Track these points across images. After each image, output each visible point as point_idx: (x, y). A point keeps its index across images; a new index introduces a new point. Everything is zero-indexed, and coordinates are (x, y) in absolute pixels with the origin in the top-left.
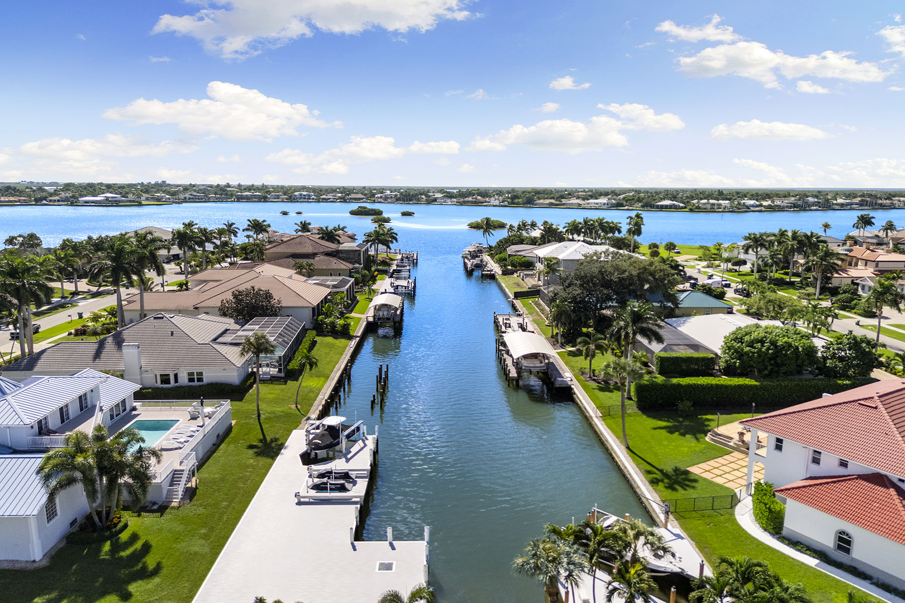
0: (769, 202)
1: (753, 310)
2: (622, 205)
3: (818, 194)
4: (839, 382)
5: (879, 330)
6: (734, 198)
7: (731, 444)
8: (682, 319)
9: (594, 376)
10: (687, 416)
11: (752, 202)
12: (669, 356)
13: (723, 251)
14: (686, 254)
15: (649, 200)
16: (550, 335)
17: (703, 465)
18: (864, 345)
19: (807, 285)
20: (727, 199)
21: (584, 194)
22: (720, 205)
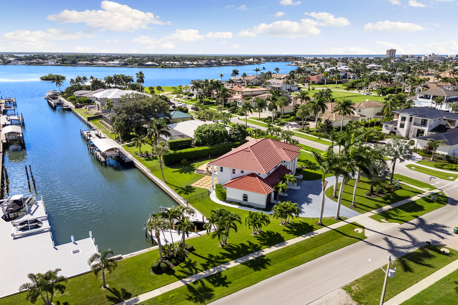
0: (196, 63)
1: (201, 117)
2: (127, 65)
3: (215, 58)
4: (236, 143)
5: (246, 120)
6: (181, 60)
7: (204, 173)
8: (174, 124)
9: (142, 155)
10: (186, 165)
11: (189, 63)
12: (173, 141)
13: (182, 89)
14: (167, 91)
15: (141, 62)
16: (115, 138)
17: (195, 183)
18: (243, 128)
19: (219, 104)
20: (178, 61)
21: (105, 58)
22: (175, 64)
